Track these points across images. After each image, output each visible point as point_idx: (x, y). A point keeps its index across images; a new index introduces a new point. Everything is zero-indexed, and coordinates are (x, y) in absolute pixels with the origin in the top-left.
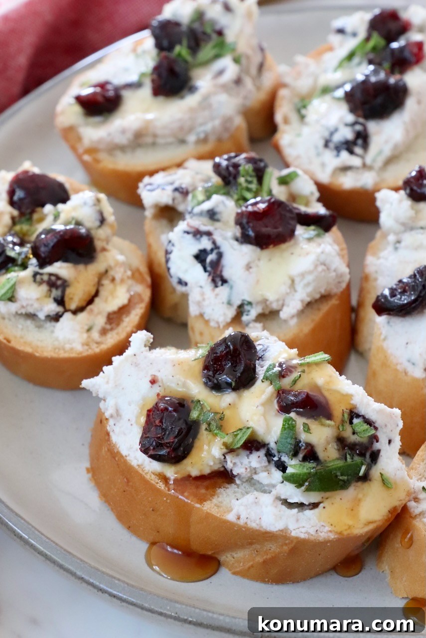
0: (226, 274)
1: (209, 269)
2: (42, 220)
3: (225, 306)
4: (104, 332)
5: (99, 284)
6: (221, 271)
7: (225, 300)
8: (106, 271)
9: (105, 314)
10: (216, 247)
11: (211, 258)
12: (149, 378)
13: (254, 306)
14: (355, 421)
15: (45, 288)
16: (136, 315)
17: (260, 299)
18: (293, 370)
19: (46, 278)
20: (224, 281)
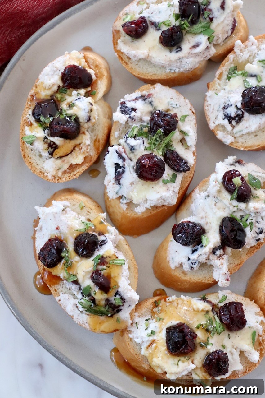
0: (121, 181)
1: (116, 174)
2: (70, 95)
3: (115, 193)
4: (65, 172)
5: (74, 148)
6: (120, 179)
7: (116, 191)
8: (80, 144)
9: (70, 164)
10: (124, 167)
11: (120, 170)
12: (57, 227)
13: (126, 199)
14: (118, 296)
15: (46, 146)
16: (83, 169)
17: (130, 198)
18: (105, 264)
19: (49, 142)
20: (119, 184)
